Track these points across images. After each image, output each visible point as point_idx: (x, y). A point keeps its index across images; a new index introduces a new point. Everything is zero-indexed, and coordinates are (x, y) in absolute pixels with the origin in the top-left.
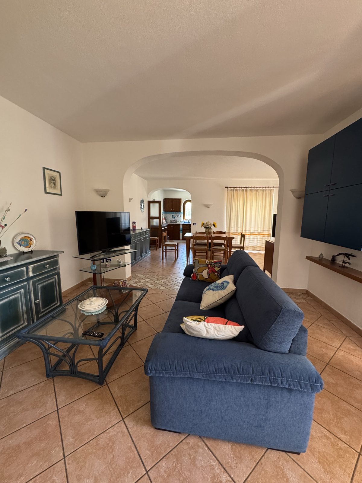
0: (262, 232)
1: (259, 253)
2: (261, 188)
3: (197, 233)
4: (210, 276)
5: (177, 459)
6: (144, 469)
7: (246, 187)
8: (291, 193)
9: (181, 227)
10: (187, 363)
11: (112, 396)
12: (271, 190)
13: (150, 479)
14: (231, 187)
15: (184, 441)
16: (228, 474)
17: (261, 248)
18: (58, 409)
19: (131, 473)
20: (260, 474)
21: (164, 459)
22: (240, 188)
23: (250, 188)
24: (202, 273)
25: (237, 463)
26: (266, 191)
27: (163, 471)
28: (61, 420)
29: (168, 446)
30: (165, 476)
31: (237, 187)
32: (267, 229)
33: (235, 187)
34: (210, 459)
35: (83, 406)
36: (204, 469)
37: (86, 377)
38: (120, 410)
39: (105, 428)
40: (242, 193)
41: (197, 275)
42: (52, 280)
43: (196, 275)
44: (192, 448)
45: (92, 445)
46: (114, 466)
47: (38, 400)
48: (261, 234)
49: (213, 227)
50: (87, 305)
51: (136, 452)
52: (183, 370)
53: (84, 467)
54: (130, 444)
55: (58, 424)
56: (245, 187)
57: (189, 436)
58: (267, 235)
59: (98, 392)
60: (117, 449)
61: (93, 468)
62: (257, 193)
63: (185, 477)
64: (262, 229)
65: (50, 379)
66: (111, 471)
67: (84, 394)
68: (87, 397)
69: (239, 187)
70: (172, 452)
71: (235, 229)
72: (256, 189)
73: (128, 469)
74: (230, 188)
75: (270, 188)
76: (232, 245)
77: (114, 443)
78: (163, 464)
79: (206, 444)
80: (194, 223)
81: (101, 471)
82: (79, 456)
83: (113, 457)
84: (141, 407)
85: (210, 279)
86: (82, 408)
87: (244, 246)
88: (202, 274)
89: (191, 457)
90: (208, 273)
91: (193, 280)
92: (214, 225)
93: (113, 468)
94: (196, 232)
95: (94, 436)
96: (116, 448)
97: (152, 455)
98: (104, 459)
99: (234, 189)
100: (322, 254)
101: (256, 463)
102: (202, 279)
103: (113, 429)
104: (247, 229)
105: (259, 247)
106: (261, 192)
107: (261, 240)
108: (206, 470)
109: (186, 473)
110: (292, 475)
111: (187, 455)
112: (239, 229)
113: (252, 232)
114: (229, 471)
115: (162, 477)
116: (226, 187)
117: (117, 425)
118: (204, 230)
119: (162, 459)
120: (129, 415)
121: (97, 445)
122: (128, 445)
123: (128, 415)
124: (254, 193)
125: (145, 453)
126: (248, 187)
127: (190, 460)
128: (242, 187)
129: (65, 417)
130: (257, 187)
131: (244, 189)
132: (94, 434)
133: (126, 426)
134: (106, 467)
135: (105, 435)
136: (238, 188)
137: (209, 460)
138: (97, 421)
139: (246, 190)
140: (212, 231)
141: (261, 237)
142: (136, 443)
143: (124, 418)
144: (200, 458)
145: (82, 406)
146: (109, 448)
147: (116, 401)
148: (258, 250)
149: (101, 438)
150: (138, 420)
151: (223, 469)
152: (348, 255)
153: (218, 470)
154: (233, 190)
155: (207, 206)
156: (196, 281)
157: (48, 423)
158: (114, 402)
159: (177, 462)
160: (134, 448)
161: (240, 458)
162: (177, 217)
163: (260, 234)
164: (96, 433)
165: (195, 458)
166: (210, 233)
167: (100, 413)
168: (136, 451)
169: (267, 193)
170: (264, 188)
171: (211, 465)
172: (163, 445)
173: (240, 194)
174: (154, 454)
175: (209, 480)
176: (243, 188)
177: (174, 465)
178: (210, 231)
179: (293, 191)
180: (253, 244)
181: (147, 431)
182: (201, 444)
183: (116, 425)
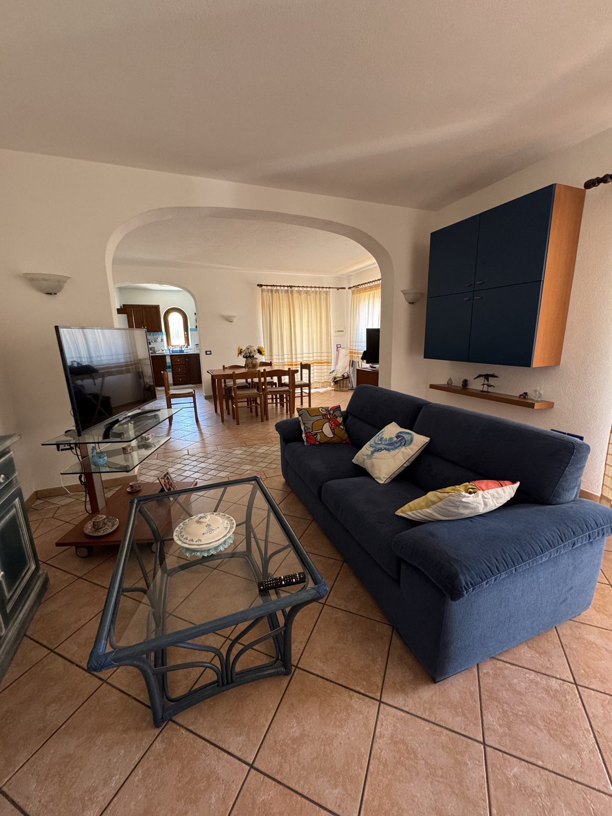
0: (319, 358)
1: (318, 392)
2: (313, 289)
3: (226, 368)
4: (335, 433)
5: (496, 701)
6: (477, 744)
7: (291, 287)
8: (403, 295)
9: (168, 360)
10: (507, 555)
11: (327, 680)
12: (327, 293)
13: (496, 749)
14: (267, 286)
15: (481, 674)
16: (553, 677)
17: (321, 384)
18: (251, 766)
19: (469, 761)
20: (575, 656)
21: (484, 712)
22: (282, 288)
23: (296, 289)
24: (322, 430)
25: (549, 660)
26: (320, 293)
27: (499, 727)
28: (278, 778)
29: (472, 693)
30: (507, 731)
31: (276, 286)
32: (325, 354)
33: (274, 286)
34: (524, 674)
35: (293, 725)
36: (530, 690)
37: (255, 676)
38: (362, 691)
39: (370, 733)
40: (285, 296)
41: (315, 435)
42: (11, 514)
43: (313, 436)
44: (496, 675)
45: (378, 773)
46: (439, 772)
47: (186, 780)
48: (318, 363)
49: (257, 355)
50: (203, 534)
51: (445, 731)
52: (507, 567)
53: (402, 812)
54: (427, 727)
55: (281, 787)
56: (289, 286)
57: (480, 666)
58: (326, 362)
59: (294, 687)
60: (418, 747)
61: (416, 800)
62: (309, 297)
63: (524, 714)
64: (319, 355)
65: (168, 726)
66: (444, 782)
67: (273, 706)
68: (284, 708)
69: (281, 286)
70: (483, 696)
71: (280, 357)
72: (306, 290)
73: (460, 759)
74: (265, 287)
75: (325, 289)
76: (296, 383)
77: (403, 742)
78: (488, 718)
79: (504, 661)
80: (206, 352)
81: (431, 794)
82: (376, 803)
83: (426, 762)
84: (386, 668)
85: (336, 438)
86: (296, 731)
87: (311, 382)
88: (322, 432)
89: (506, 687)
90: (330, 428)
91: (311, 445)
92: (260, 352)
93: (442, 776)
94: (224, 366)
95: (365, 756)
96: (415, 747)
97: (467, 717)
98: (417, 774)
99: (273, 288)
100: (450, 379)
101: (561, 647)
102: (326, 440)
103: (382, 725)
104: (299, 356)
105: (316, 382)
106: (313, 295)
107: (319, 371)
108: (533, 689)
109: (520, 709)
110: (594, 638)
111: (499, 687)
112: (286, 356)
113: (304, 360)
114: (550, 674)
115: (504, 735)
116: (258, 285)
117: (381, 716)
118: (242, 362)
119: (483, 715)
120: (382, 689)
121: (385, 765)
122: (426, 730)
123: (380, 691)
124: (303, 296)
125: (457, 723)
126: (294, 286)
127: (509, 691)
128: (284, 286)
129: (281, 766)
130: (307, 287)
131: (288, 290)
132: (362, 756)
133: (396, 708)
134: (432, 783)
135: (379, 744)
136: (278, 288)
137: (524, 676)
138: (345, 732)
139: (292, 292)
140: (259, 361)
141: (319, 367)
142: (433, 720)
143: (379, 699)
144: (515, 681)
145: (292, 727)
146: (406, 755)
147: (340, 683)
148: (315, 388)
149: (380, 751)
150: (401, 688)
151: (545, 676)
152: (487, 377)
153: (543, 681)
154: (272, 291)
155: (229, 319)
156: (317, 445)
157: (259, 800)
158: (337, 686)
159: (501, 704)
160: (437, 729)
161: (545, 652)
162: (155, 341)
163: (316, 363)
164: (365, 750)
165: (510, 685)
166: (254, 366)
167: (336, 716)
168: (443, 730)
169: (322, 297)
170: (317, 289)
171: (532, 681)
172: (465, 697)
173: (283, 296)
174: (469, 716)
175: (547, 698)
176: (286, 288)
177: (501, 710)
178: (254, 362)
179: (405, 293)
180: (319, 378)
181: (428, 693)
182: (500, 664)
183: (379, 716)
